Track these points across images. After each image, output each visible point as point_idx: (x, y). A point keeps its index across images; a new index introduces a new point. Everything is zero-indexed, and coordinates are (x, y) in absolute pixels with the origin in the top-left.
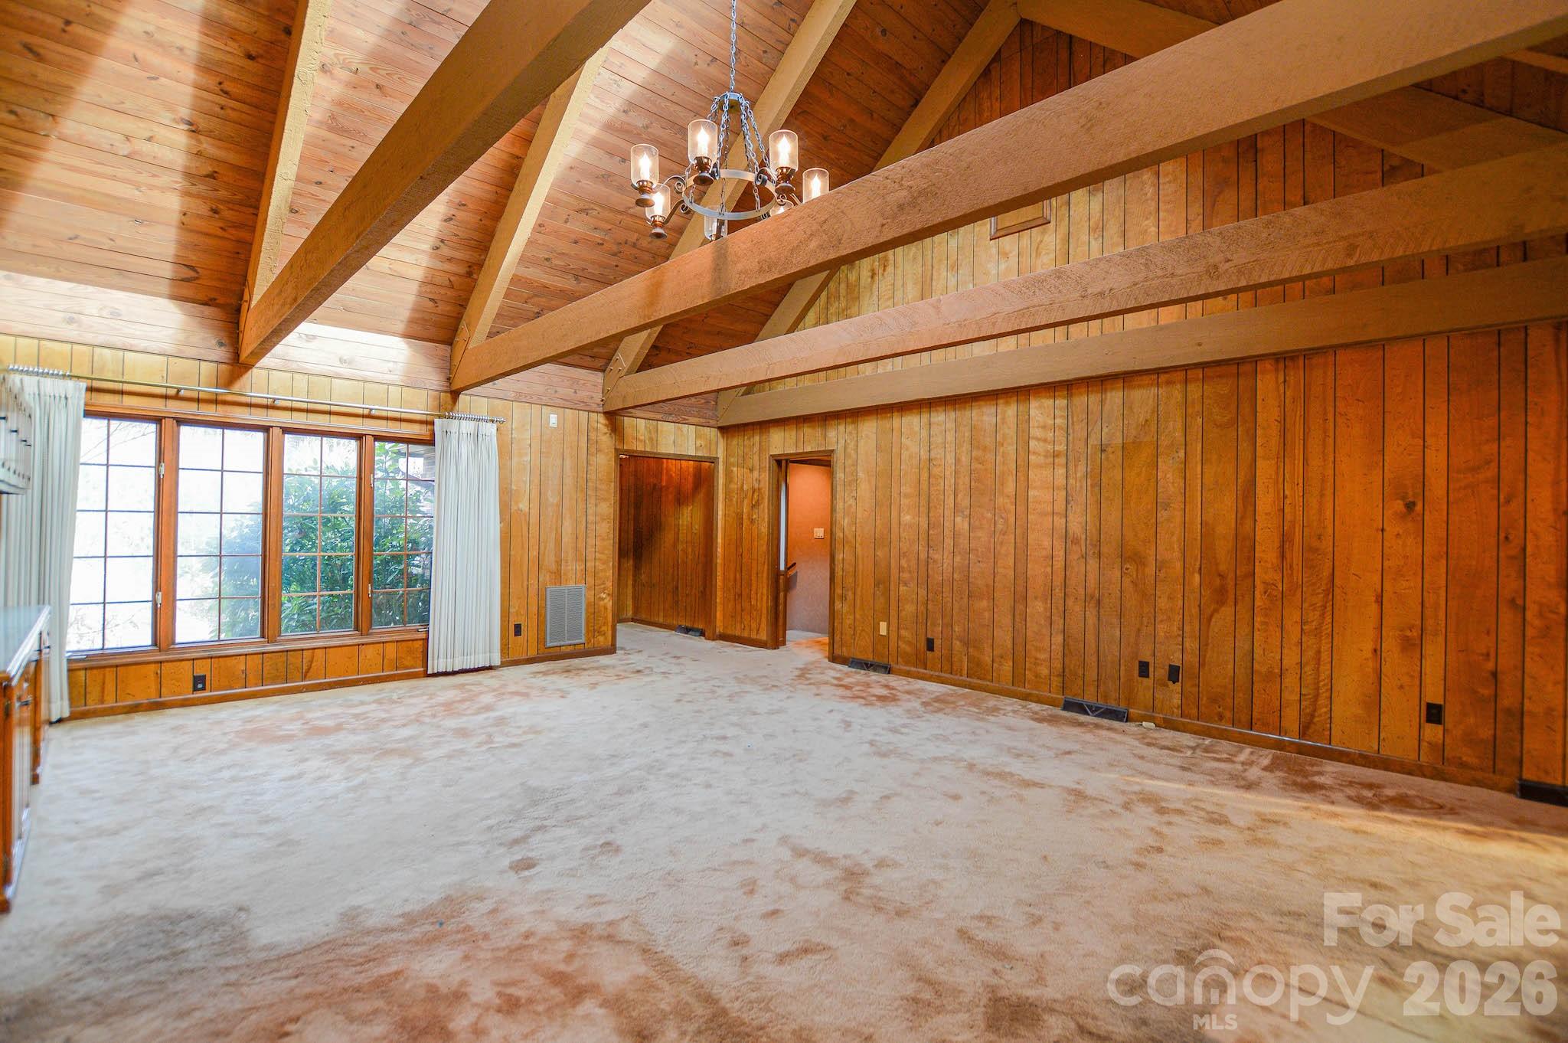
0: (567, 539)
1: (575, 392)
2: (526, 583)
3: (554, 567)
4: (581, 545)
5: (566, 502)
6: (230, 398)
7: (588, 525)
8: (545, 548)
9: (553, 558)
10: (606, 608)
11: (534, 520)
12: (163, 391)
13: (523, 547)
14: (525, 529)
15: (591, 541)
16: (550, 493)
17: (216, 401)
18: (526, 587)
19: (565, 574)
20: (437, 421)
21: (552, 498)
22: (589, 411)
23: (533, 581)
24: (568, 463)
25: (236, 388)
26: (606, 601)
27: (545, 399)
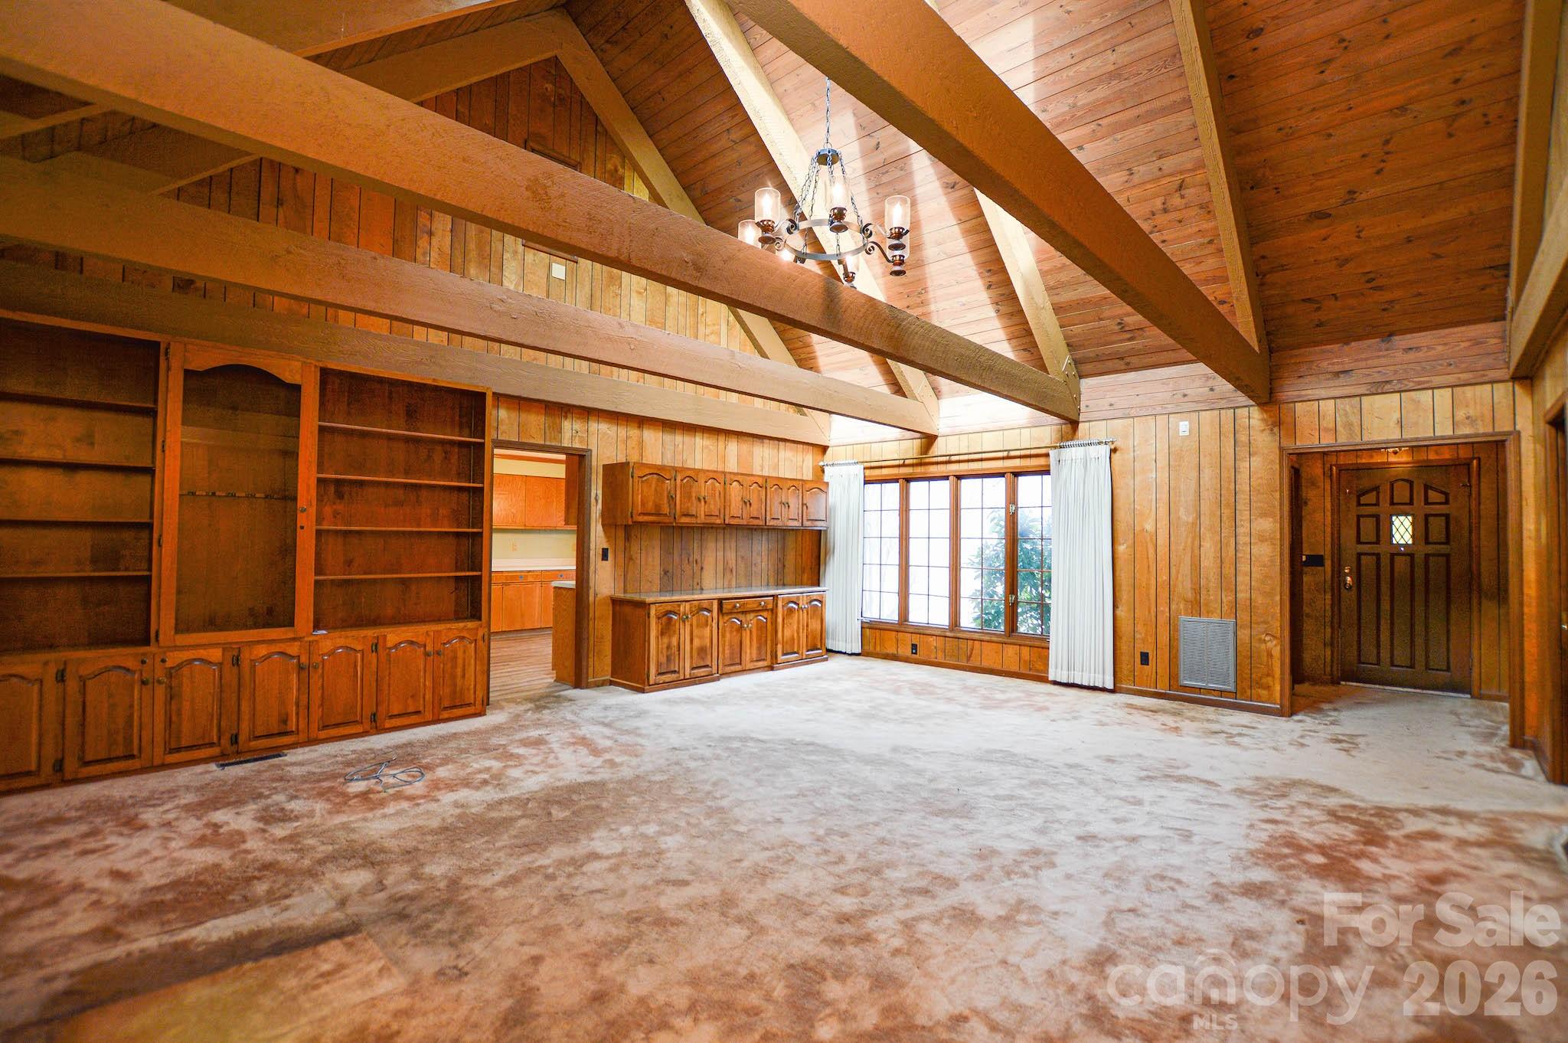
0: (1209, 561)
1: (1212, 390)
2: (1153, 609)
3: (1190, 595)
4: (1228, 570)
5: (1205, 520)
6: (927, 460)
7: (1239, 547)
8: (1178, 572)
9: (1188, 585)
10: (1270, 655)
11: (1162, 540)
12: (897, 462)
13: (1149, 572)
14: (1151, 551)
15: (1244, 567)
16: (1182, 510)
17: (921, 464)
18: (1153, 614)
19: (1206, 605)
20: (1052, 453)
21: (1185, 516)
22: (1234, 408)
23: (1163, 608)
24: (1207, 474)
25: (931, 454)
26: (1269, 644)
27: (1170, 408)
